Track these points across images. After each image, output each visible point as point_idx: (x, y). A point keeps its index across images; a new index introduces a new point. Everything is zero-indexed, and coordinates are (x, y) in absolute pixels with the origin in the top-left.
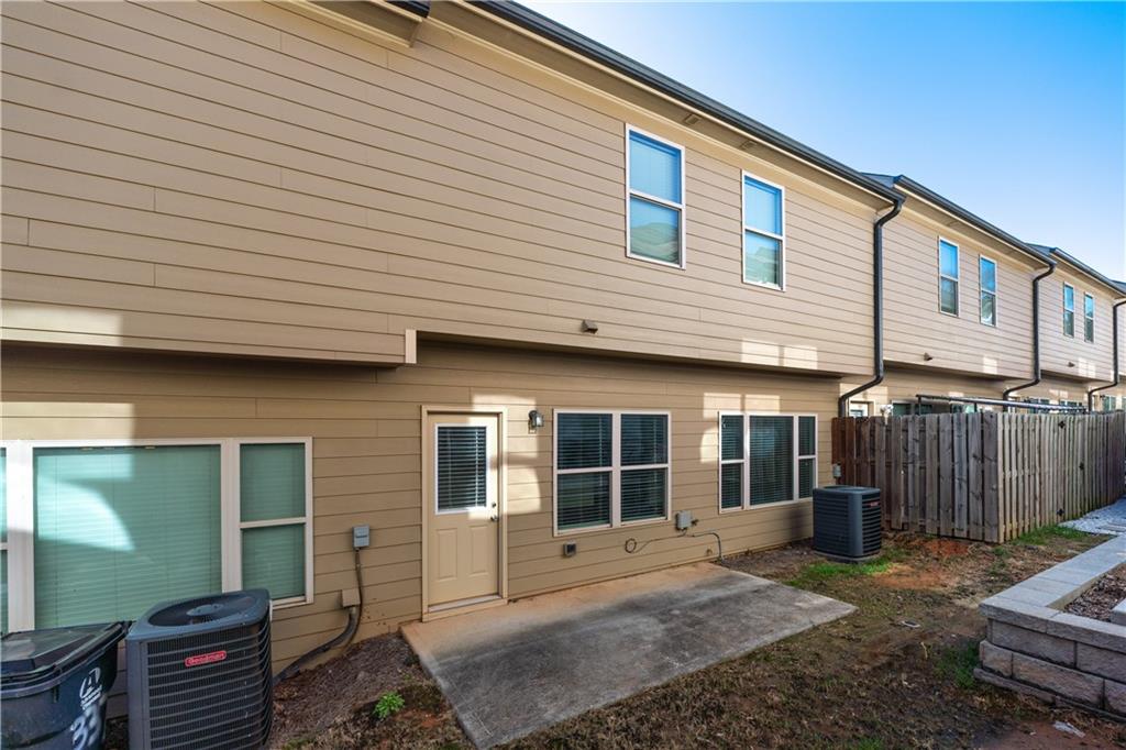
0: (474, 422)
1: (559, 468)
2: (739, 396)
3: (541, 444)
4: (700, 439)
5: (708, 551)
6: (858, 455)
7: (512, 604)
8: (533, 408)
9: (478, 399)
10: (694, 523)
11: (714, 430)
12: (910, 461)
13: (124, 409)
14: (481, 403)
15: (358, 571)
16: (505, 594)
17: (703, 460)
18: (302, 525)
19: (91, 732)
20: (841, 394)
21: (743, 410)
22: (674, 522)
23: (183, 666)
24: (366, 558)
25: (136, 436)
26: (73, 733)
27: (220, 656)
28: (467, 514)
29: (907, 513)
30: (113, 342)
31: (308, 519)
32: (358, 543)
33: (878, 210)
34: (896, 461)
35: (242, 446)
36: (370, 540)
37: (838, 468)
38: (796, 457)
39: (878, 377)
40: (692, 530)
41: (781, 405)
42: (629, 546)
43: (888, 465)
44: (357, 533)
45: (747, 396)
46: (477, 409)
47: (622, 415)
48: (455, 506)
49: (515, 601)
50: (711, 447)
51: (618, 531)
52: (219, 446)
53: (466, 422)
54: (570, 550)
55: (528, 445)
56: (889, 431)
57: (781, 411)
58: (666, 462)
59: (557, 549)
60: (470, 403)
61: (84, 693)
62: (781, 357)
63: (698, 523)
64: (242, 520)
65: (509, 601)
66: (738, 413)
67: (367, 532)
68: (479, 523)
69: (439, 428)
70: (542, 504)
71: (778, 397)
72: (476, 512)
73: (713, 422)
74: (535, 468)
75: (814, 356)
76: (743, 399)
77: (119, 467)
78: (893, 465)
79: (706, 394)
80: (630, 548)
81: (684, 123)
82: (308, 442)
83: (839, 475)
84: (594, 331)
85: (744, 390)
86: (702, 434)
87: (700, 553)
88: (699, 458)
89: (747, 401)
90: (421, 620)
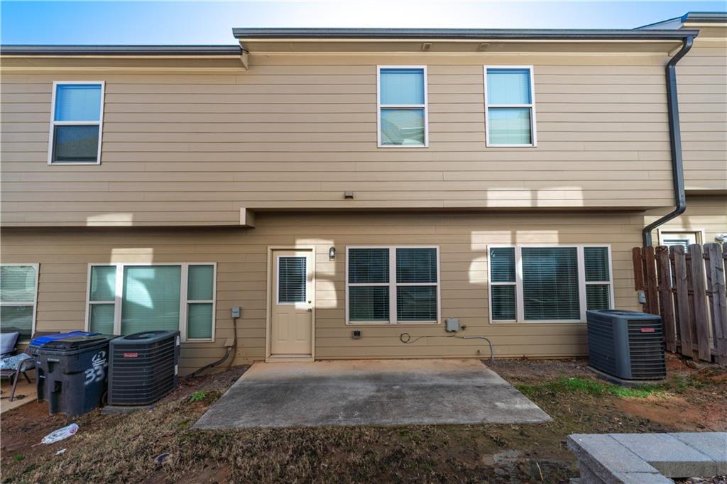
0: (299, 254)
1: (349, 282)
2: (509, 232)
3: (337, 267)
4: (468, 266)
5: (479, 351)
6: (660, 283)
7: (317, 362)
8: (333, 246)
9: (298, 242)
10: (463, 328)
11: (484, 259)
12: (714, 290)
13: (150, 250)
14: (300, 244)
15: (235, 329)
16: (313, 355)
17: (471, 282)
18: (212, 304)
19: (97, 376)
20: (645, 226)
21: (514, 242)
22: (444, 325)
23: (123, 357)
24: (240, 323)
25: (153, 261)
26: (86, 374)
27: (135, 355)
28: (294, 306)
29: (715, 345)
30: (130, 224)
31: (214, 301)
32: (234, 315)
33: (669, 52)
34: (699, 290)
35: (189, 266)
36: (240, 314)
37: (643, 295)
38: (582, 282)
39: (678, 207)
40: (462, 333)
41: (560, 238)
42: (404, 338)
43: (691, 293)
44: (233, 310)
45: (518, 232)
46: (297, 247)
47: (397, 249)
48: (289, 301)
49: (320, 360)
50: (480, 272)
51: (394, 326)
52: (180, 266)
53: (294, 254)
54: (357, 334)
55: (329, 268)
56: (688, 259)
57: (560, 243)
58: (436, 282)
59: (349, 333)
60: (294, 244)
61: (95, 359)
62: (534, 199)
63: (466, 329)
64: (188, 299)
65: (315, 360)
66: (509, 246)
67: (238, 310)
68: (300, 312)
69: (280, 258)
70: (338, 303)
71: (556, 232)
72: (299, 305)
73: (481, 253)
74: (334, 281)
75: (579, 195)
76: (514, 235)
77: (150, 274)
78: (696, 294)
79: (473, 232)
80: (405, 339)
81: (422, 50)
82: (215, 265)
83: (644, 300)
84: (351, 197)
85: (514, 228)
86: (471, 262)
87: (471, 352)
88: (468, 280)
89: (518, 236)
90: (264, 361)
